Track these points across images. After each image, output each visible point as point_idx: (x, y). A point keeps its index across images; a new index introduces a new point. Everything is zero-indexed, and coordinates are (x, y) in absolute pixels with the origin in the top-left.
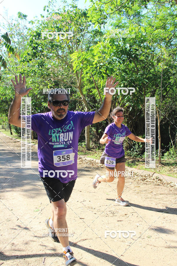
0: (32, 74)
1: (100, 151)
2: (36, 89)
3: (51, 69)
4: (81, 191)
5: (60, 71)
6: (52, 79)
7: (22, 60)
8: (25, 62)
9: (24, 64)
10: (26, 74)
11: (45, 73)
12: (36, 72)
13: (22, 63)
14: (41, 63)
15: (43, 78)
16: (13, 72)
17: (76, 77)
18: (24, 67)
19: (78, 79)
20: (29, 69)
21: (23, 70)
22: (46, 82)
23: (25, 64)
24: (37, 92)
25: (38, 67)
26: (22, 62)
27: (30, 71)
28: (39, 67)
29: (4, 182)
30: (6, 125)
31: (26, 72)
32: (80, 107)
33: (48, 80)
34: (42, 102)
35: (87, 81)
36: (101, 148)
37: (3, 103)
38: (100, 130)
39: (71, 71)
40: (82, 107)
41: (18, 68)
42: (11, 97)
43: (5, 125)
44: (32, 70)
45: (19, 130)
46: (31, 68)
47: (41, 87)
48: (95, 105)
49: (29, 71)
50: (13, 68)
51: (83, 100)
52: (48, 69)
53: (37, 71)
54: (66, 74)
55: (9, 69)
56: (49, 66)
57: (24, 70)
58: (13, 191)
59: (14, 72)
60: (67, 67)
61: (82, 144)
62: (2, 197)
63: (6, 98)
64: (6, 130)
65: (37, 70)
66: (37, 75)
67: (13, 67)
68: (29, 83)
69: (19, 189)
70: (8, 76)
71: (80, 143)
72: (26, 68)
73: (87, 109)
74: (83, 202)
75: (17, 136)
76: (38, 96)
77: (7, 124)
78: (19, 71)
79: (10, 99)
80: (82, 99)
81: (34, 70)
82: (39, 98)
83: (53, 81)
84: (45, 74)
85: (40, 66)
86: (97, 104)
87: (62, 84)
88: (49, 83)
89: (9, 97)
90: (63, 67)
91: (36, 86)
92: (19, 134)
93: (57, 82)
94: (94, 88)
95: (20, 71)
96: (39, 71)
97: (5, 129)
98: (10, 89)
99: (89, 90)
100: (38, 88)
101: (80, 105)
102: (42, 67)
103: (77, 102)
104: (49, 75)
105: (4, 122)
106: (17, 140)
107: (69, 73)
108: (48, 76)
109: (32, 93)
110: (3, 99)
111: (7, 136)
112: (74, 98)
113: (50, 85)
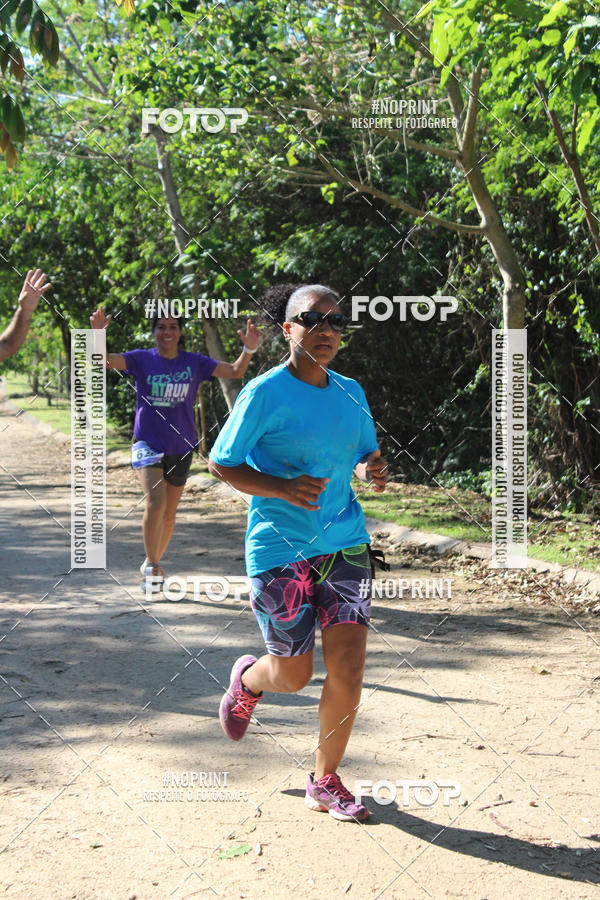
0: (200, 89)
1: (584, 517)
2: (219, 170)
3: (302, 56)
4: (481, 748)
5: (355, 66)
6: (309, 112)
7: (143, 12)
8: (161, 23)
9: (154, 29)
10: (165, 89)
11: (273, 78)
12: (219, 75)
13: (143, 24)
14: (249, 24)
15: (262, 107)
16: (89, 75)
17: (449, 99)
18: (154, 46)
19: (457, 114)
20: (182, 58)
21: (146, 65)
22: (280, 129)
23: (160, 31)
24: (227, 189)
25: (230, 44)
26: (143, 17)
27: (189, 67)
28: (238, 49)
29: (51, 689)
30: (54, 371)
31: (163, 75)
32: (467, 270)
33: (291, 122)
34: (255, 244)
35: (507, 120)
36: (590, 505)
37: (35, 252)
38: (587, 402)
39: (416, 62)
40: (479, 269)
41: (119, 52)
42: (81, 220)
43: (47, 374)
44: (201, 66)
45: (126, 401)
46: (194, 53)
47: (249, 160)
48: (557, 258)
49: (179, 69)
50: (95, 54)
51: (486, 229)
52: (288, 57)
53: (227, 68)
54: (391, 82)
55: (67, 61)
56: (293, 39)
57: (153, 64)
58: (101, 738)
59: (96, 76)
60: (393, 42)
61: (482, 482)
62: (43, 777)
63: (53, 223)
64: (53, 402)
65: (225, 64)
66: (229, 91)
67: (91, 49)
68: (184, 140)
69: (135, 731)
70: (63, 99)
71: (469, 472)
72: (163, 54)
73: (513, 282)
74: (494, 811)
75: (114, 437)
76: (235, 212)
77: (57, 368)
78: (125, 72)
79: (73, 226)
80: (483, 223)
81: (211, 66)
82: (238, 220)
83: (316, 123)
84: (273, 88)
85: (246, 39)
86: (564, 253)
87: (367, 140)
88: (292, 138)
89: (69, 216)
90: (373, 46)
91: (224, 153)
92: (124, 423)
93: (337, 133)
94: (551, 158)
95: (134, 69)
96: (238, 69)
97: (49, 397)
98: (75, 175)
99: (522, 169)
100: (232, 163)
101: (468, 260)
102: (253, 47)
103: (455, 243)
104: (297, 91)
105: (41, 356)
106: (113, 455)
107: (407, 75)
108: (287, 94)
109: (196, 192)
110: (38, 226)
111: (61, 437)
112: (436, 220)
113: (302, 146)
